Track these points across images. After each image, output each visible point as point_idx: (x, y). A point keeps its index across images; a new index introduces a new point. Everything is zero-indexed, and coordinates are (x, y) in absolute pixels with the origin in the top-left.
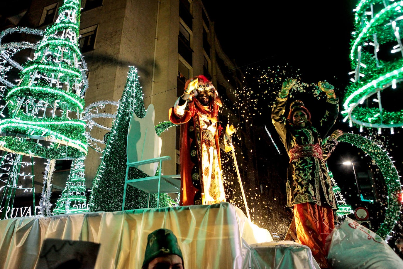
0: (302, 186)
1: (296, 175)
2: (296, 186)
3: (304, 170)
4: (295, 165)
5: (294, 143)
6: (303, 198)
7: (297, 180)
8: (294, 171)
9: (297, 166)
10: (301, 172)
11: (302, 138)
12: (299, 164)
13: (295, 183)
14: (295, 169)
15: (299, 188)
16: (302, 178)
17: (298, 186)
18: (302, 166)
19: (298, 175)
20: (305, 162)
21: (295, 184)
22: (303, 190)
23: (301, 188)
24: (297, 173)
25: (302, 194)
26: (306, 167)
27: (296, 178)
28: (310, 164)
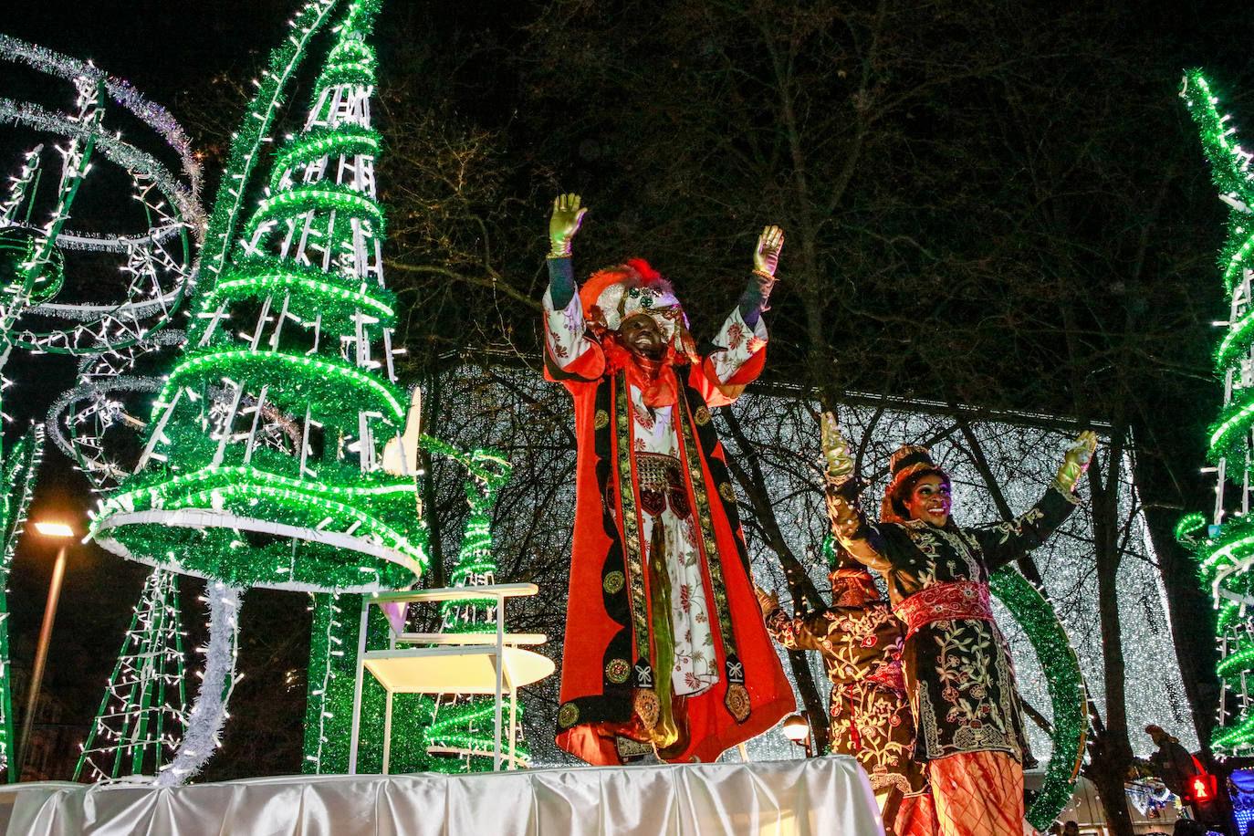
0: (974, 703)
1: (950, 668)
2: (953, 701)
3: (972, 657)
4: (944, 640)
5: (929, 576)
6: (978, 736)
7: (954, 684)
8: (943, 658)
9: (950, 643)
10: (965, 660)
11: (951, 565)
12: (956, 637)
13: (949, 692)
14: (944, 651)
15: (966, 706)
16: (970, 680)
17: (961, 700)
18: (965, 646)
19: (957, 669)
20: (970, 632)
21: (951, 695)
22: (979, 713)
23: (970, 708)
24: (954, 661)
25: (976, 725)
26: (975, 648)
27: (951, 677)
28: (984, 639)
